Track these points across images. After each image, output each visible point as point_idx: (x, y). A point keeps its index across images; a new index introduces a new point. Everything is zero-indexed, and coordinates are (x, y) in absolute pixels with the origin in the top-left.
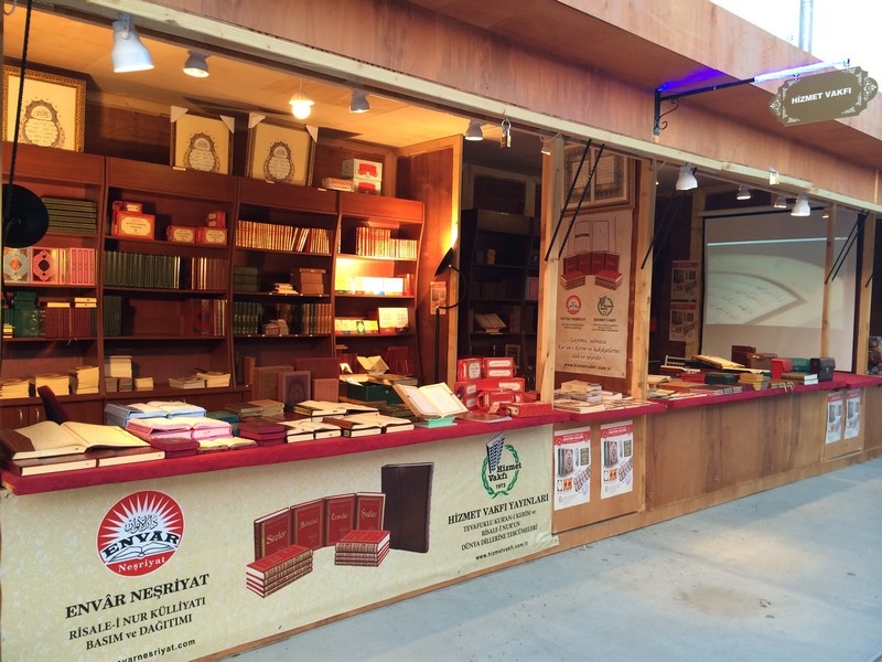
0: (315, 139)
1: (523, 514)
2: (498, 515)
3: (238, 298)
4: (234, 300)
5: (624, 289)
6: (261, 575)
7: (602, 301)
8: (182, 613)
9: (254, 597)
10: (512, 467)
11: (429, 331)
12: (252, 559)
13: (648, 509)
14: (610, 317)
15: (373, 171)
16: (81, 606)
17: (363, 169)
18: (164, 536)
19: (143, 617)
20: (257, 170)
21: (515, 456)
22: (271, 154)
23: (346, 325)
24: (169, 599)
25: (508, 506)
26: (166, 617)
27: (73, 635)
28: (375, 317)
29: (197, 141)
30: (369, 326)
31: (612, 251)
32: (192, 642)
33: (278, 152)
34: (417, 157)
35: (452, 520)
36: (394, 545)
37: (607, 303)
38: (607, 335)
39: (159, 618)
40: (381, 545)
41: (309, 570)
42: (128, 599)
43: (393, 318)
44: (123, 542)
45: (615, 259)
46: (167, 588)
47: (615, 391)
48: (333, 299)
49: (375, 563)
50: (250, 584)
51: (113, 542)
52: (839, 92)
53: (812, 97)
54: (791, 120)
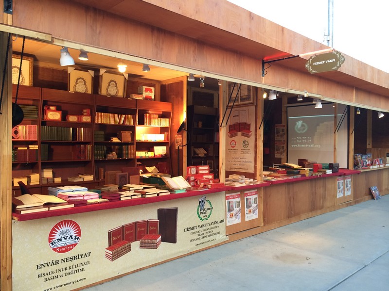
0: (127, 79)
1: (214, 228)
2: (204, 228)
3: (96, 144)
4: (95, 145)
5: (253, 137)
6: (111, 253)
7: (244, 142)
8: (81, 268)
9: (108, 261)
10: (209, 209)
11: (175, 156)
12: (107, 246)
13: (264, 225)
14: (247, 148)
15: (151, 91)
16: (42, 265)
17: (147, 90)
18: (74, 237)
19: (66, 269)
20: (103, 92)
21: (210, 204)
22: (109, 85)
23: (141, 154)
24: (76, 262)
25: (208, 224)
26: (75, 269)
27: (39, 276)
28: (152, 150)
29: (79, 81)
30: (150, 154)
31: (248, 122)
32: (85, 279)
33: (112, 84)
34: (169, 85)
35: (186, 230)
36: (163, 240)
37: (246, 143)
38: (246, 156)
39: (72, 269)
40: (158, 240)
41: (130, 250)
42: (60, 262)
43: (160, 151)
44: (58, 240)
45: (249, 125)
46: (75, 258)
47: (250, 178)
48: (135, 144)
49: (155, 247)
50: (107, 256)
51: (54, 240)
52: (331, 61)
53: (321, 63)
54: (313, 71)
